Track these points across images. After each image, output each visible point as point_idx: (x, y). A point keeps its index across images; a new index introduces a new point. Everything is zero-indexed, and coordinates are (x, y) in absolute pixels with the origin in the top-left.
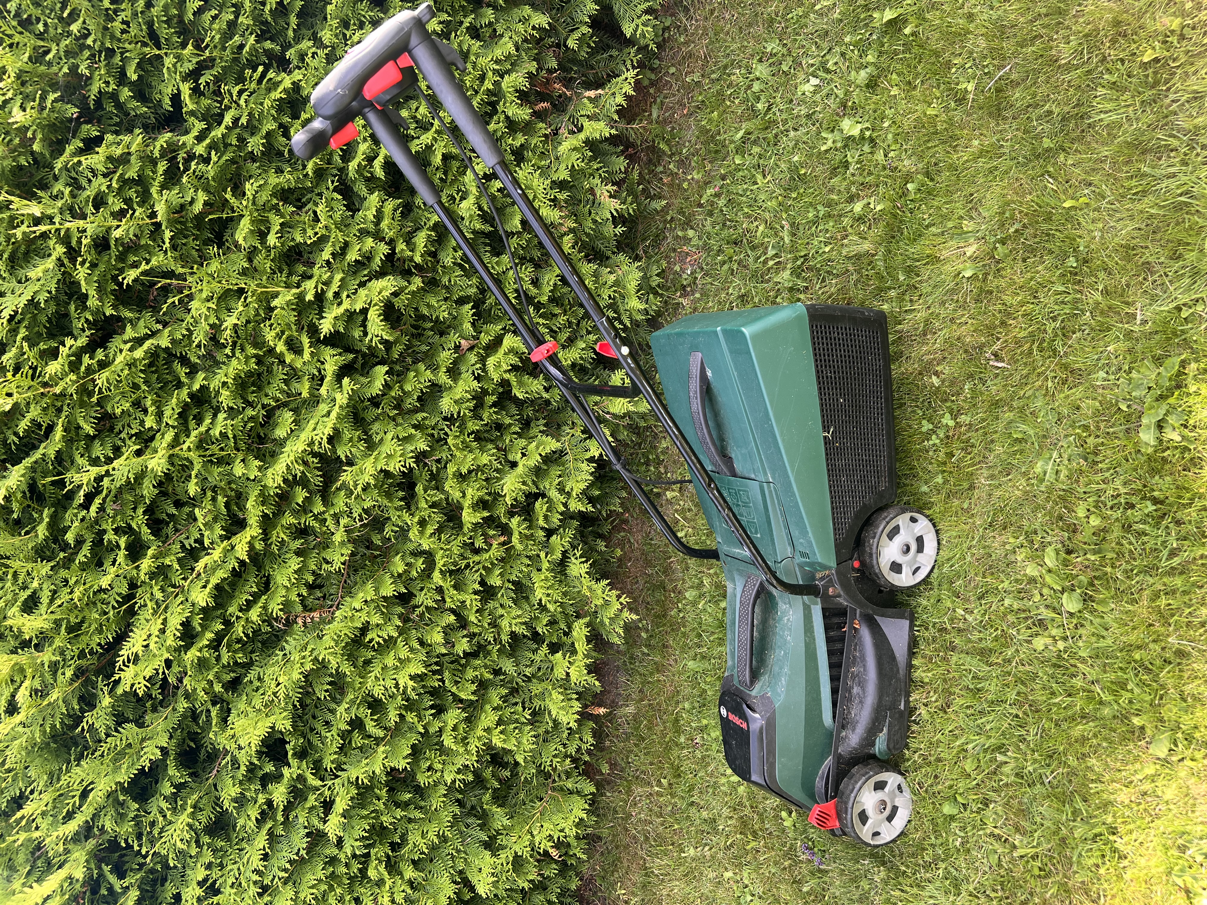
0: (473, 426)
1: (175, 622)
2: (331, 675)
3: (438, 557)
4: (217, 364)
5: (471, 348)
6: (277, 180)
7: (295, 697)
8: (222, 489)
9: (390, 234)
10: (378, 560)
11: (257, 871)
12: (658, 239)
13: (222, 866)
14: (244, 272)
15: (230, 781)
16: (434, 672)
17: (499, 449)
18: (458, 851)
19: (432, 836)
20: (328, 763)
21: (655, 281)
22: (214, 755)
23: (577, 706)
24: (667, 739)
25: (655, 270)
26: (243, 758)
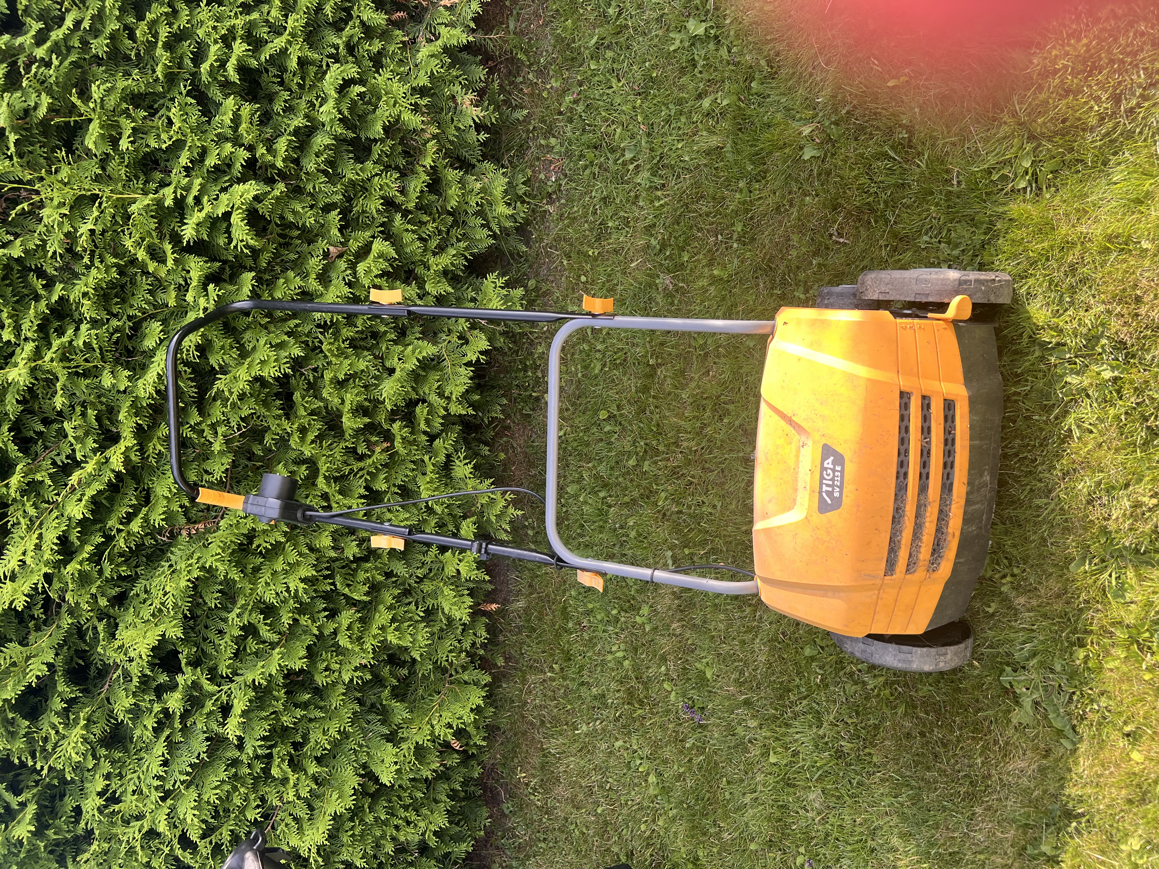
0: (347, 332)
1: (51, 536)
2: (221, 584)
3: (320, 464)
4: (76, 276)
5: (340, 256)
6: (126, 83)
7: (185, 607)
8: (92, 403)
9: (248, 138)
10: (261, 470)
11: (159, 777)
12: (522, 149)
13: (121, 776)
14: (97, 179)
15: (123, 693)
16: (326, 577)
17: (376, 357)
18: (361, 746)
19: (333, 732)
20: (223, 670)
21: (522, 189)
22: (104, 671)
23: (469, 601)
24: (557, 627)
25: (521, 178)
26: (134, 670)
